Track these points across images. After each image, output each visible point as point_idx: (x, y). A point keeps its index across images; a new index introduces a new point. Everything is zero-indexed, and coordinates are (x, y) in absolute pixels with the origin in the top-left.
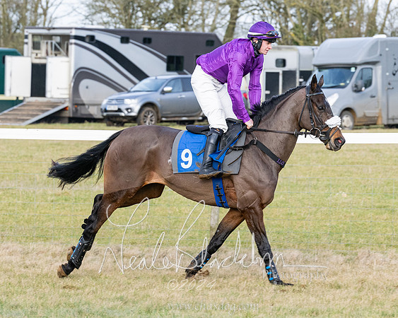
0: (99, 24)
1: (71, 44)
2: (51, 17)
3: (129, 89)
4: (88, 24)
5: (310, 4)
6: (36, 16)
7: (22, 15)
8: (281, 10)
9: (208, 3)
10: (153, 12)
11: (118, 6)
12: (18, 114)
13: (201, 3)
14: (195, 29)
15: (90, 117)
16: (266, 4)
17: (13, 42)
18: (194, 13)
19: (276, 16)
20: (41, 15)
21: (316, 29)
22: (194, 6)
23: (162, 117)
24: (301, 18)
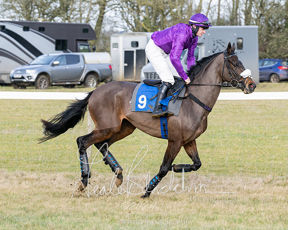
0: (8, 17)
3: (29, 63)
5: (155, 3)
8: (135, 8)
9: (84, 3)
10: (45, 9)
11: (21, 5)
13: (79, 3)
14: (75, 21)
15: (3, 82)
16: (124, 3)
18: (74, 10)
19: (131, 12)
21: (159, 20)
23: (53, 82)
24: (149, 13)
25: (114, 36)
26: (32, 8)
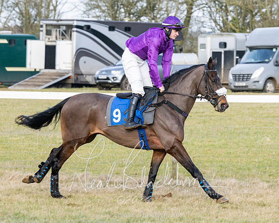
0: (93, 17)
1: (74, 31)
2: (59, 12)
3: (115, 63)
4: (86, 17)
5: (244, 3)
6: (48, 11)
7: (38, 10)
8: (223, 7)
9: (171, 2)
10: (131, 9)
11: (107, 4)
12: (36, 82)
13: (166, 2)
14: (161, 21)
15: (87, 83)
16: (212, 3)
17: (32, 30)
18: (161, 9)
19: (219, 12)
20: (52, 10)
21: (248, 21)
22: (161, 5)
24: (237, 13)
25: (201, 37)
26: (118, 7)
